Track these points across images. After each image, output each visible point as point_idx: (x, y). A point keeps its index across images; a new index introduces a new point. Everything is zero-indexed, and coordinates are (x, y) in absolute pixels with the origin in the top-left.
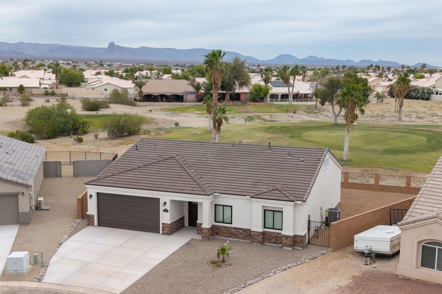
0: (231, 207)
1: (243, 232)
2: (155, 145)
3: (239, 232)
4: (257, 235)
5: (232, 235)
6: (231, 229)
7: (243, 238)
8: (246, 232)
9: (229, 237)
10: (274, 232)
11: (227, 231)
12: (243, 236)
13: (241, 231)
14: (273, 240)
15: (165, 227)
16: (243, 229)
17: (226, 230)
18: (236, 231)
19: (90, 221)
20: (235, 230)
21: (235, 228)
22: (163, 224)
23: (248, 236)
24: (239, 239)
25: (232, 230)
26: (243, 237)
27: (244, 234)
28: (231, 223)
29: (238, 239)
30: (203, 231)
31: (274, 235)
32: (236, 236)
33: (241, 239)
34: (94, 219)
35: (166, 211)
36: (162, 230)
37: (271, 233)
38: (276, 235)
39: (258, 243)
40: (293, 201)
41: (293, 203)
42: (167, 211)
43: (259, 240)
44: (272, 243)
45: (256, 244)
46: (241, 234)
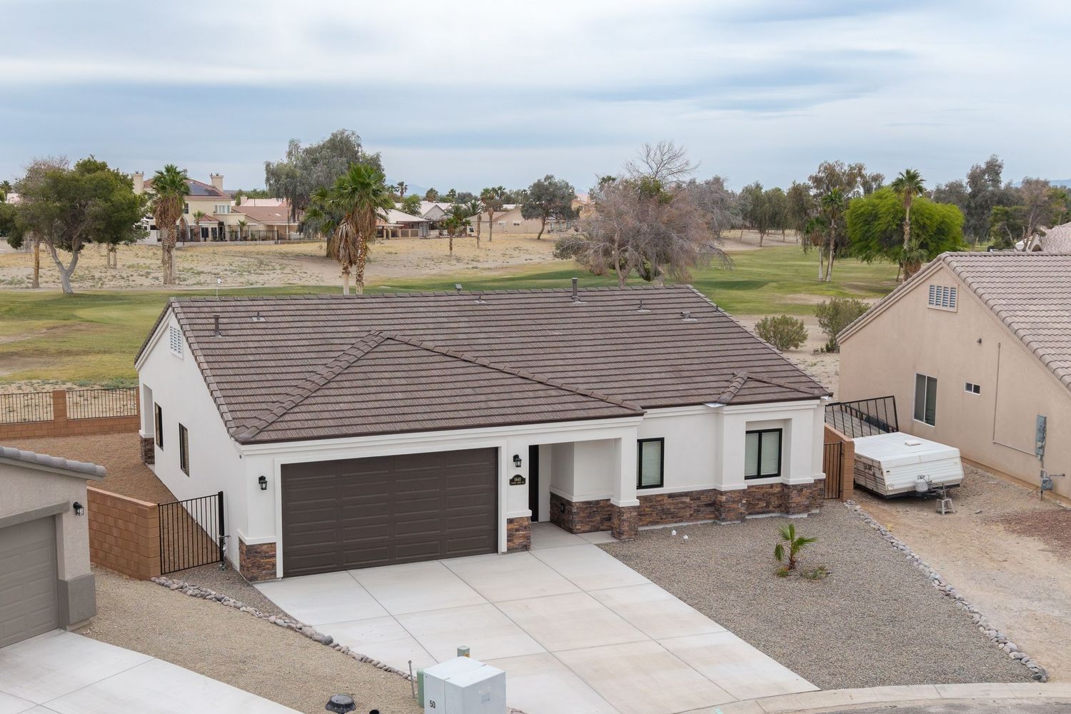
0: (662, 440)
1: (692, 502)
2: (261, 314)
3: (682, 502)
4: (735, 499)
5: (664, 517)
6: (663, 500)
7: (691, 518)
8: (699, 499)
9: (657, 523)
10: (763, 485)
11: (650, 507)
12: (692, 512)
13: (687, 500)
14: (759, 506)
15: (517, 530)
16: (692, 492)
17: (648, 504)
18: (673, 504)
19: (258, 568)
20: (670, 501)
21: (671, 496)
22: (510, 521)
23: (702, 509)
24: (682, 521)
25: (665, 501)
26: (691, 515)
27: (694, 504)
28: (661, 485)
29: (680, 522)
30: (625, 517)
31: (763, 491)
32: (676, 517)
33: (688, 520)
34: (274, 556)
35: (516, 480)
36: (508, 541)
37: (756, 489)
38: (768, 490)
39: (737, 519)
40: (818, 398)
41: (818, 402)
42: (523, 480)
43: (741, 511)
44: (759, 513)
45: (729, 523)
46: (688, 506)
